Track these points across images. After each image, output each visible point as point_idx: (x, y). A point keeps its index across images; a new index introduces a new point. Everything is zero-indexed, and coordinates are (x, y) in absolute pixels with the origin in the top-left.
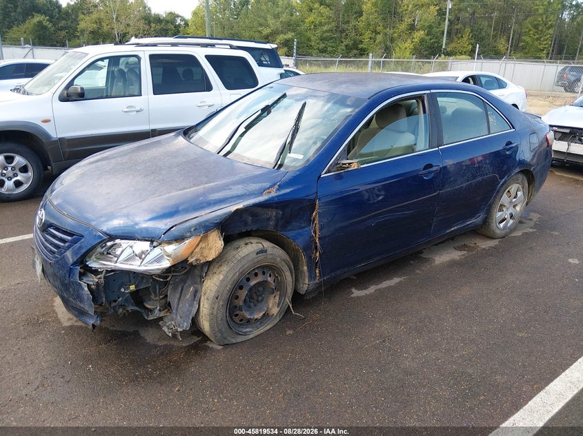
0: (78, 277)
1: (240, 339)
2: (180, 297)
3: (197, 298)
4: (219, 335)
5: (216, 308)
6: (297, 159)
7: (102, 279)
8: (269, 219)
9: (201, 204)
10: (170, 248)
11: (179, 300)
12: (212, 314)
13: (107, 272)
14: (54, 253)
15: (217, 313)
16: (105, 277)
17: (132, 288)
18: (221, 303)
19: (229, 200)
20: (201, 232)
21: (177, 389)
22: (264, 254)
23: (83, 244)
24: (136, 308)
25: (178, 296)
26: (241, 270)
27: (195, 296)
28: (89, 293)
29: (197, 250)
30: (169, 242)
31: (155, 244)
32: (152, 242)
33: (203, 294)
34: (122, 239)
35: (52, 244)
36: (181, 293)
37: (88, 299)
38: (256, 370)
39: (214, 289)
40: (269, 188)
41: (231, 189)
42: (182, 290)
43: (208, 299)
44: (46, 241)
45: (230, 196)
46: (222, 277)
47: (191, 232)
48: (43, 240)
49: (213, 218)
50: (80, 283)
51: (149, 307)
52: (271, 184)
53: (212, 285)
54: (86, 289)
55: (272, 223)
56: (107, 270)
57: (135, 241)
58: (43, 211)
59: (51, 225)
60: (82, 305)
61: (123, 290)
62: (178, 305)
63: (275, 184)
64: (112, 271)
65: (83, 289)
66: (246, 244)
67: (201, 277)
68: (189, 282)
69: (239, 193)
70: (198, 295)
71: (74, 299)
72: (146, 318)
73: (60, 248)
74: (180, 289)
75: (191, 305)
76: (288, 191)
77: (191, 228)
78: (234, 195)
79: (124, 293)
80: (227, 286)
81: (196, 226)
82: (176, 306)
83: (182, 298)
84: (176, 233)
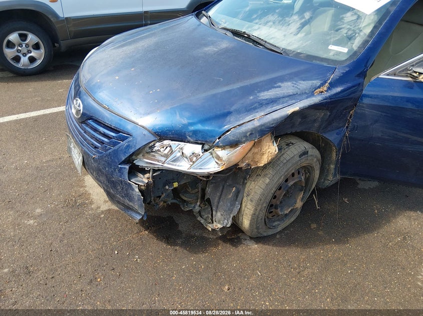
0: (127, 178)
1: (270, 232)
2: (221, 195)
3: (239, 198)
4: (256, 230)
5: (258, 210)
6: (340, 52)
7: (150, 179)
8: (315, 121)
9: (252, 104)
10: (223, 153)
11: (220, 198)
12: (255, 214)
13: (154, 171)
14: (96, 147)
15: (259, 214)
16: (153, 177)
17: (176, 185)
18: (265, 205)
19: (281, 100)
20: (256, 137)
21: (227, 287)
22: (306, 156)
23: (131, 143)
24: (174, 201)
25: (218, 194)
26: (286, 174)
27: (237, 196)
28: (140, 194)
29: (250, 155)
30: (223, 148)
31: (206, 147)
32: (203, 145)
33: (245, 195)
34: (172, 140)
35: (93, 137)
36: (222, 191)
37: (139, 200)
38: (295, 269)
39: (259, 191)
40: (319, 87)
41: (280, 87)
42: (223, 188)
43: (251, 201)
44: (85, 132)
45: (282, 96)
46: (268, 181)
47: (246, 136)
48: (83, 132)
49: (269, 122)
50: (129, 183)
51: (185, 199)
52: (322, 82)
53: (257, 187)
54: (137, 190)
55: (316, 125)
56: (153, 169)
57: (186, 143)
58: (79, 101)
59: (91, 118)
60: (131, 204)
61: (167, 187)
62: (219, 203)
63: (325, 82)
64: (159, 170)
65: (133, 190)
66: (288, 145)
67: (245, 179)
68: (229, 182)
69: (291, 91)
70: (240, 195)
71: (122, 197)
72: (183, 209)
73: (104, 144)
74: (221, 187)
75: (233, 205)
76: (339, 89)
77: (246, 133)
78: (286, 94)
79: (167, 189)
80: (271, 189)
81: (252, 131)
82: (216, 203)
83: (223, 196)
84: (231, 138)
